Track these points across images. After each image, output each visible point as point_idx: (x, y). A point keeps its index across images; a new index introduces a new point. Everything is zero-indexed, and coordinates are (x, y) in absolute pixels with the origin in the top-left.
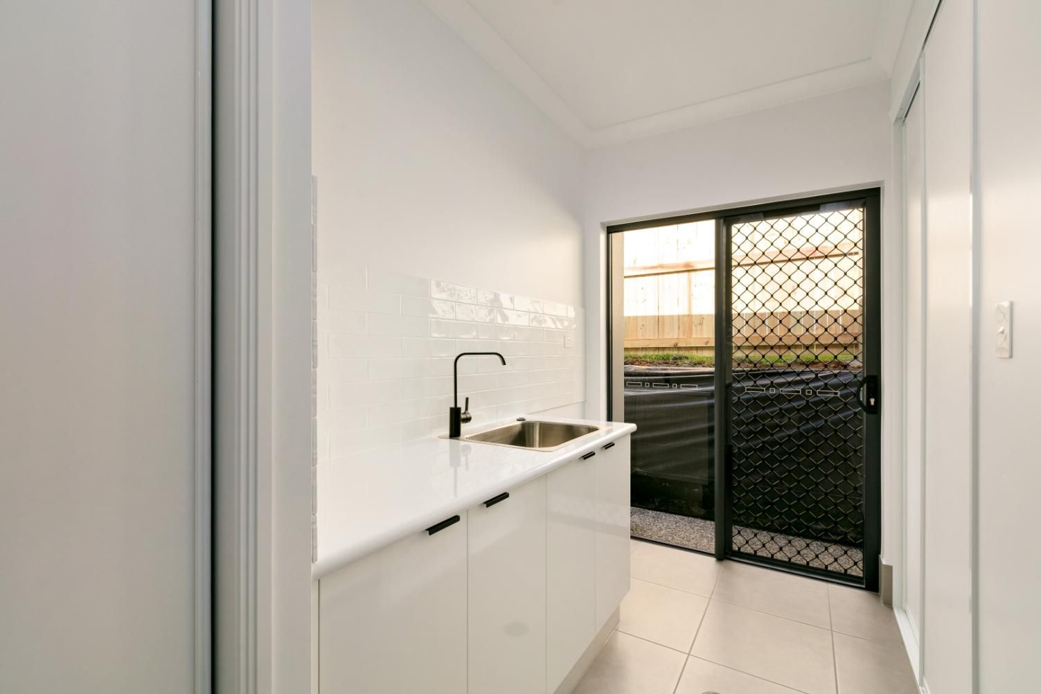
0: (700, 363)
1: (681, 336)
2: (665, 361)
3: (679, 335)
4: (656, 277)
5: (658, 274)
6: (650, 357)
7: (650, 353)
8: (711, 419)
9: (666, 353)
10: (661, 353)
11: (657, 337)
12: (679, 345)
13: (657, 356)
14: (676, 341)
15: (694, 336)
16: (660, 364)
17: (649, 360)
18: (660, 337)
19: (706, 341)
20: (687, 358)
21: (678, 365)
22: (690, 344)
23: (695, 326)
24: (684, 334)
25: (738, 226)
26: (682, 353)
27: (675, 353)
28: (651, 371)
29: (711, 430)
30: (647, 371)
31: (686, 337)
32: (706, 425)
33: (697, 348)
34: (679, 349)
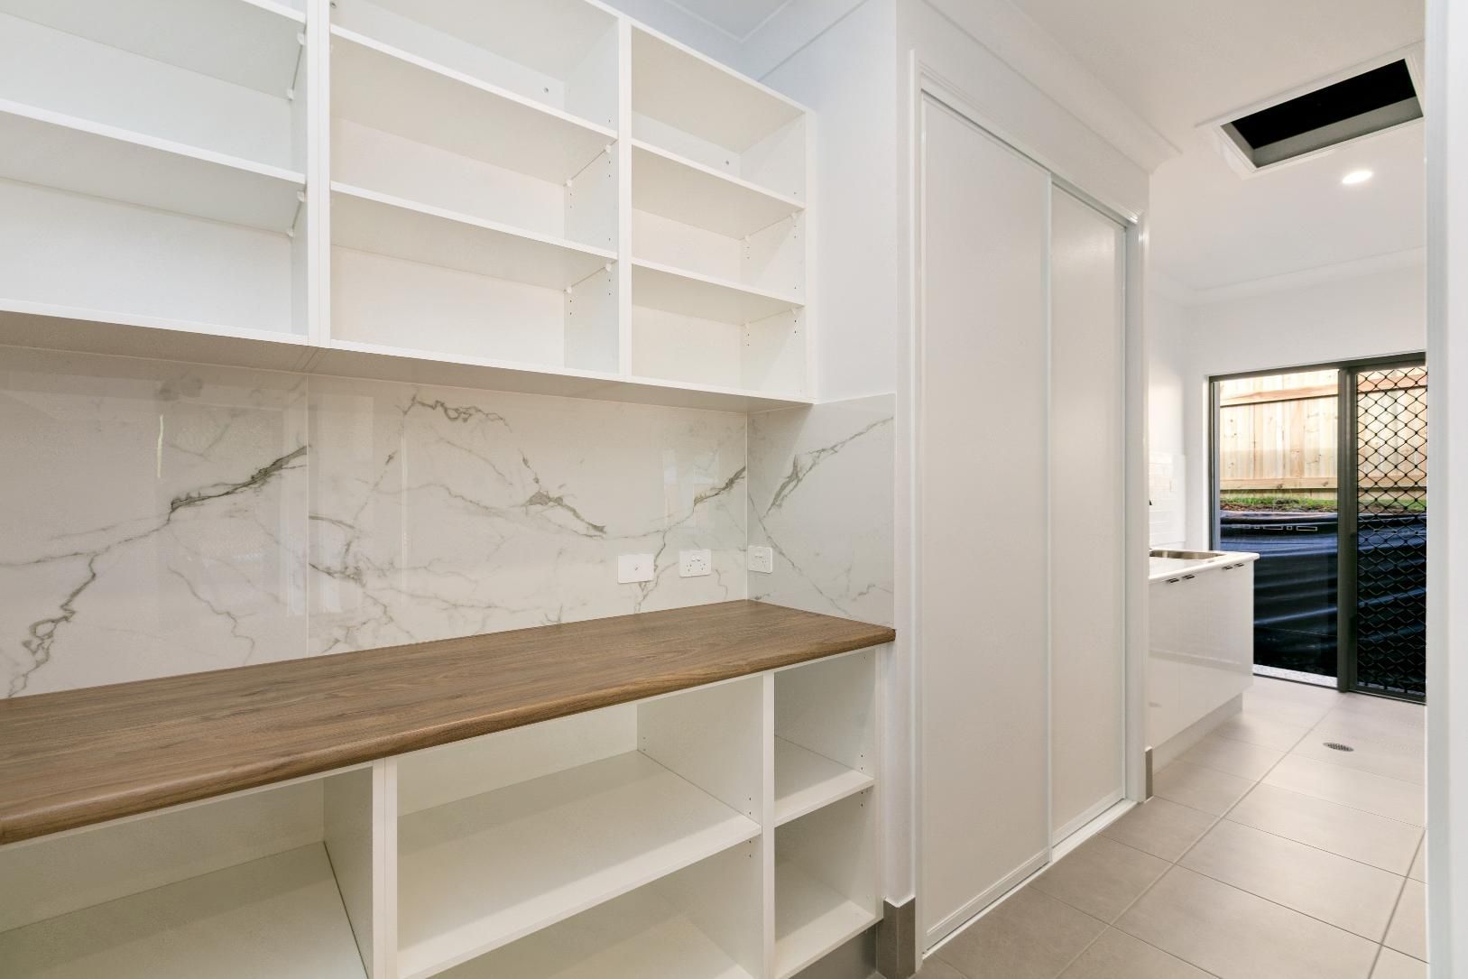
0: (1316, 508)
1: (1288, 476)
2: (1266, 505)
3: (1284, 474)
4: (1252, 407)
5: (1254, 404)
6: (1243, 501)
7: (1245, 496)
8: (1333, 570)
9: (1266, 495)
10: (1258, 496)
11: (1251, 478)
12: (1284, 487)
13: (1253, 499)
14: (1280, 483)
15: (1306, 476)
16: (1259, 509)
17: (1243, 504)
18: (1257, 478)
19: (1324, 481)
20: (1297, 502)
21: (1284, 510)
22: (1300, 484)
23: (1309, 463)
24: (1291, 474)
25: (1366, 374)
26: (1287, 496)
27: (1280, 496)
28: (1249, 518)
29: (1333, 583)
30: (1244, 518)
31: (1294, 477)
32: (1325, 577)
33: (1311, 491)
34: (1285, 491)
